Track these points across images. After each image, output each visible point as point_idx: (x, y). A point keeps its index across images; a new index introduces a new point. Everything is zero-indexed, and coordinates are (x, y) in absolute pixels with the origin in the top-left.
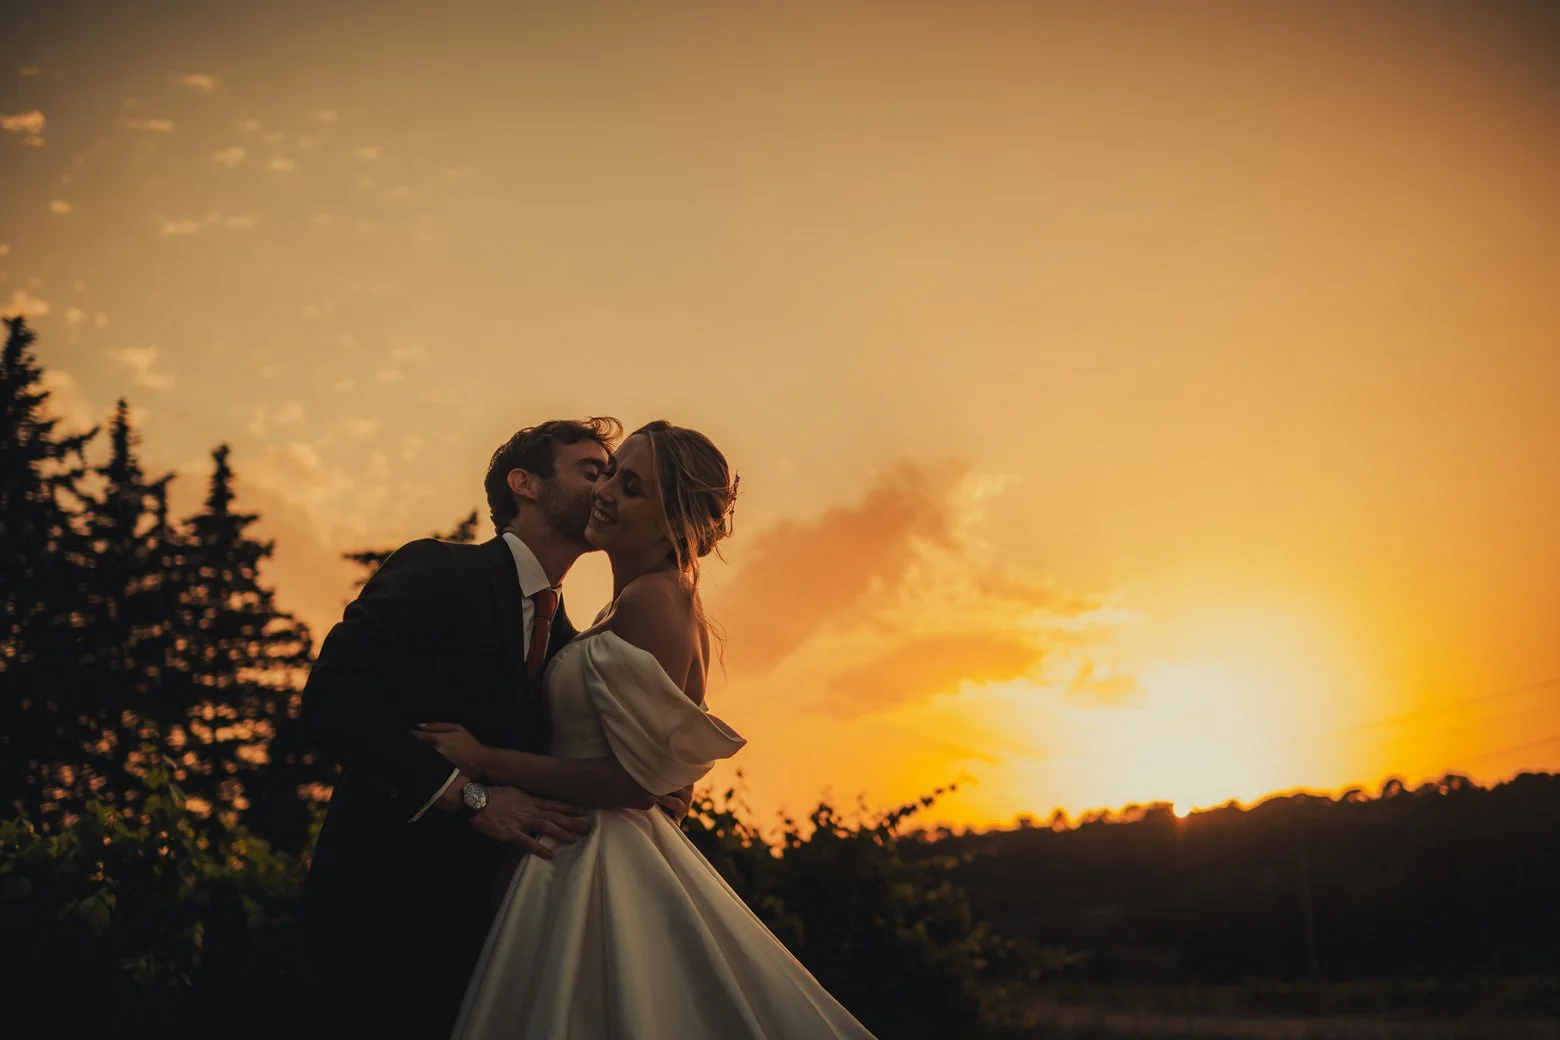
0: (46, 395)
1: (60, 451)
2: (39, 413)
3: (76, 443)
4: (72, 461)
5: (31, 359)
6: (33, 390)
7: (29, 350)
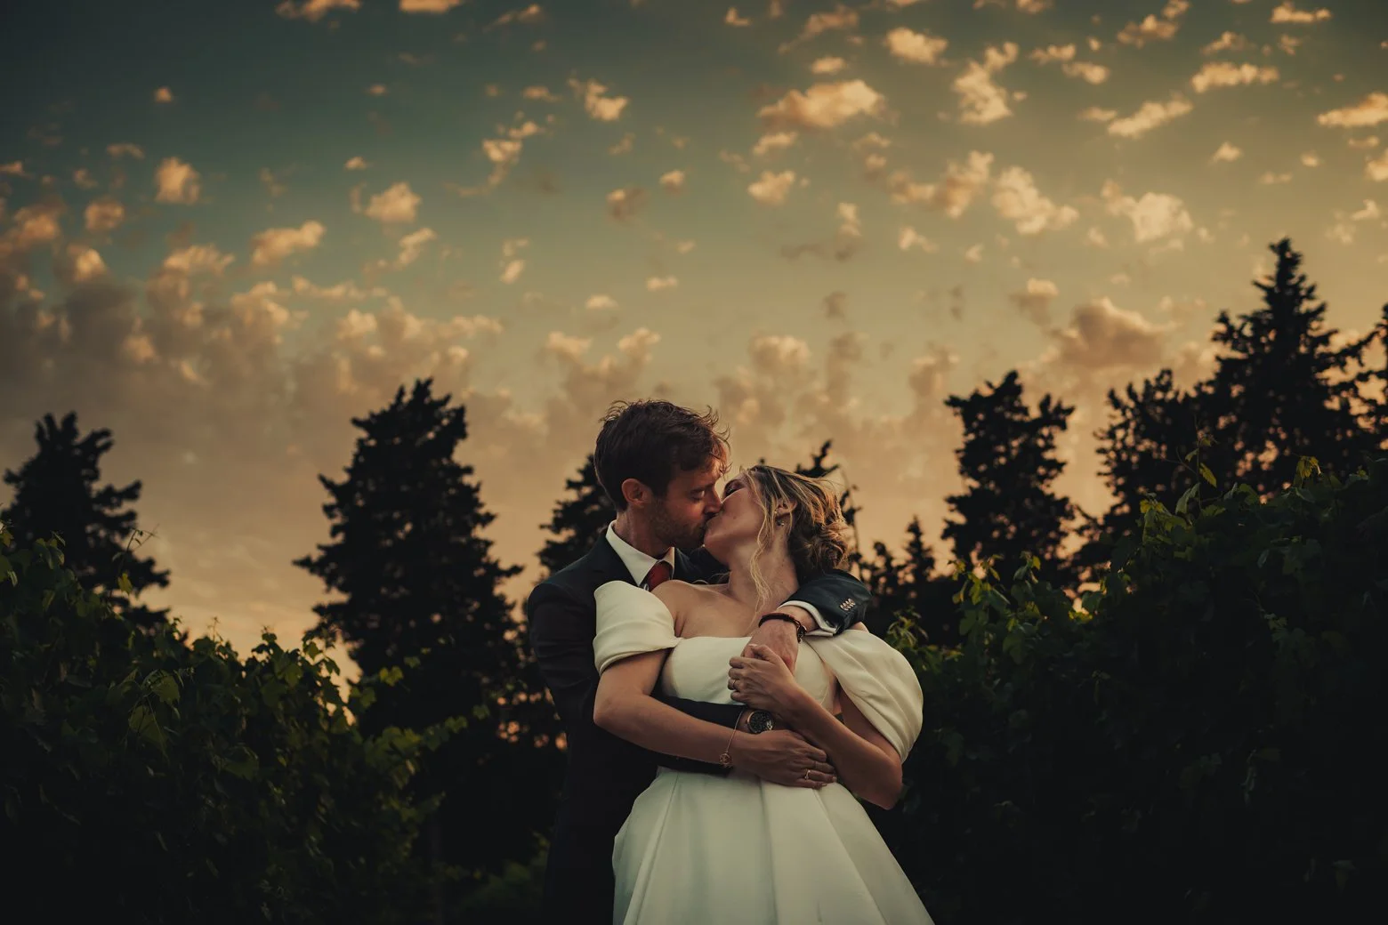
0: (1322, 309)
1: (1340, 359)
2: (1317, 328)
3: (1354, 351)
4: (1353, 367)
5: (1303, 278)
6: (1307, 306)
7: (1300, 270)
